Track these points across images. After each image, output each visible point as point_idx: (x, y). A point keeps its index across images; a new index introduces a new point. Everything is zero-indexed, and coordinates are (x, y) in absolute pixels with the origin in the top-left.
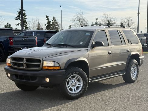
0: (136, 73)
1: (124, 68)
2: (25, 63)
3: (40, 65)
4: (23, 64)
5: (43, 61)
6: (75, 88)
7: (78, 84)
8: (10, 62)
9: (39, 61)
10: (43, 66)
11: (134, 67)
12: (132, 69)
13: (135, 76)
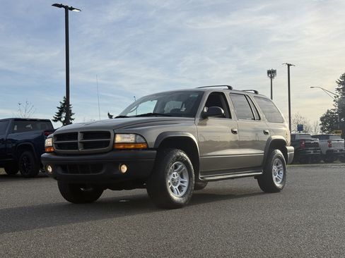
0: (281, 176)
1: (260, 164)
2: (80, 142)
3: (109, 142)
4: (77, 143)
5: (115, 134)
6: (177, 187)
7: (181, 182)
8: (51, 145)
9: (107, 134)
10: (114, 143)
11: (277, 165)
12: (275, 168)
13: (281, 180)
